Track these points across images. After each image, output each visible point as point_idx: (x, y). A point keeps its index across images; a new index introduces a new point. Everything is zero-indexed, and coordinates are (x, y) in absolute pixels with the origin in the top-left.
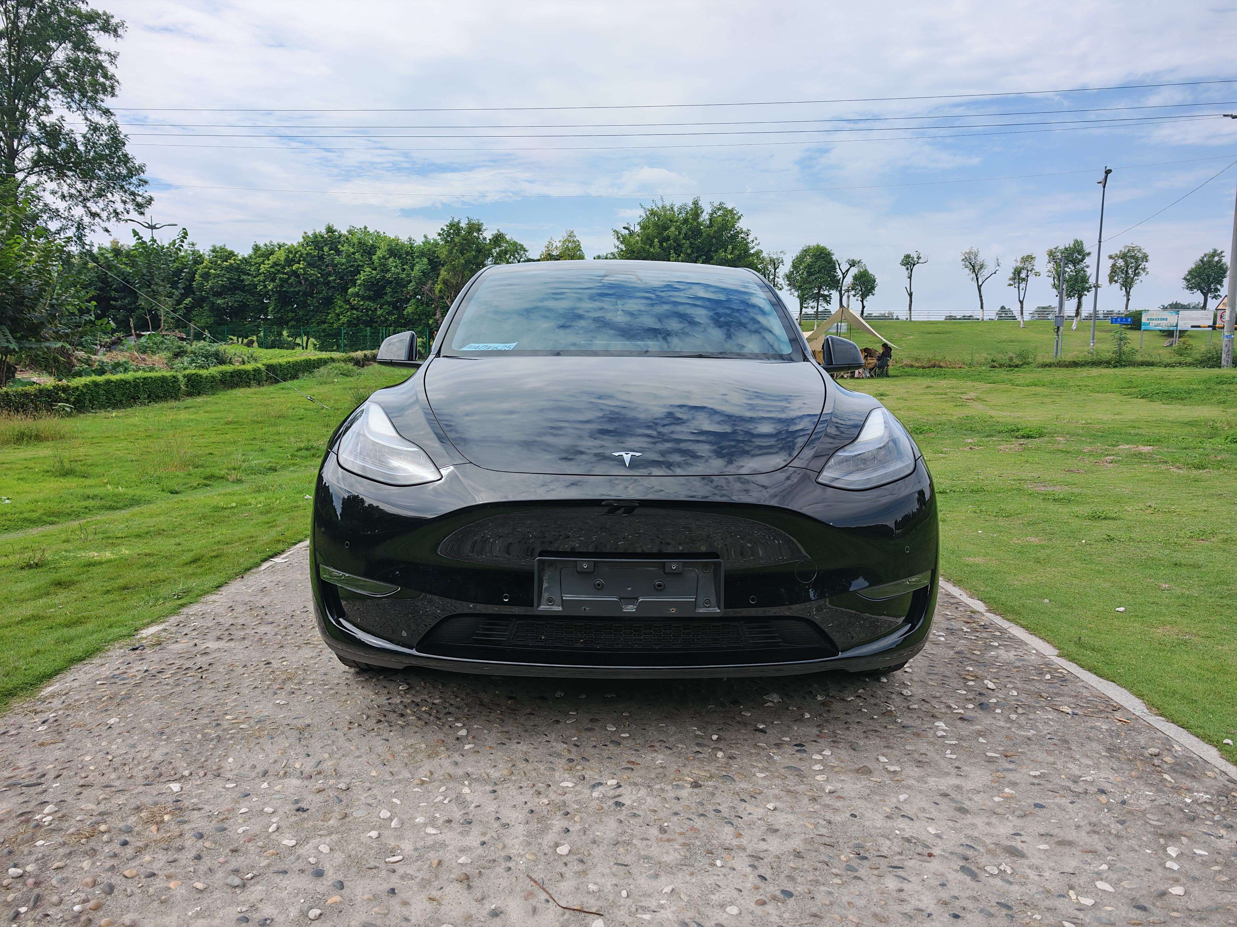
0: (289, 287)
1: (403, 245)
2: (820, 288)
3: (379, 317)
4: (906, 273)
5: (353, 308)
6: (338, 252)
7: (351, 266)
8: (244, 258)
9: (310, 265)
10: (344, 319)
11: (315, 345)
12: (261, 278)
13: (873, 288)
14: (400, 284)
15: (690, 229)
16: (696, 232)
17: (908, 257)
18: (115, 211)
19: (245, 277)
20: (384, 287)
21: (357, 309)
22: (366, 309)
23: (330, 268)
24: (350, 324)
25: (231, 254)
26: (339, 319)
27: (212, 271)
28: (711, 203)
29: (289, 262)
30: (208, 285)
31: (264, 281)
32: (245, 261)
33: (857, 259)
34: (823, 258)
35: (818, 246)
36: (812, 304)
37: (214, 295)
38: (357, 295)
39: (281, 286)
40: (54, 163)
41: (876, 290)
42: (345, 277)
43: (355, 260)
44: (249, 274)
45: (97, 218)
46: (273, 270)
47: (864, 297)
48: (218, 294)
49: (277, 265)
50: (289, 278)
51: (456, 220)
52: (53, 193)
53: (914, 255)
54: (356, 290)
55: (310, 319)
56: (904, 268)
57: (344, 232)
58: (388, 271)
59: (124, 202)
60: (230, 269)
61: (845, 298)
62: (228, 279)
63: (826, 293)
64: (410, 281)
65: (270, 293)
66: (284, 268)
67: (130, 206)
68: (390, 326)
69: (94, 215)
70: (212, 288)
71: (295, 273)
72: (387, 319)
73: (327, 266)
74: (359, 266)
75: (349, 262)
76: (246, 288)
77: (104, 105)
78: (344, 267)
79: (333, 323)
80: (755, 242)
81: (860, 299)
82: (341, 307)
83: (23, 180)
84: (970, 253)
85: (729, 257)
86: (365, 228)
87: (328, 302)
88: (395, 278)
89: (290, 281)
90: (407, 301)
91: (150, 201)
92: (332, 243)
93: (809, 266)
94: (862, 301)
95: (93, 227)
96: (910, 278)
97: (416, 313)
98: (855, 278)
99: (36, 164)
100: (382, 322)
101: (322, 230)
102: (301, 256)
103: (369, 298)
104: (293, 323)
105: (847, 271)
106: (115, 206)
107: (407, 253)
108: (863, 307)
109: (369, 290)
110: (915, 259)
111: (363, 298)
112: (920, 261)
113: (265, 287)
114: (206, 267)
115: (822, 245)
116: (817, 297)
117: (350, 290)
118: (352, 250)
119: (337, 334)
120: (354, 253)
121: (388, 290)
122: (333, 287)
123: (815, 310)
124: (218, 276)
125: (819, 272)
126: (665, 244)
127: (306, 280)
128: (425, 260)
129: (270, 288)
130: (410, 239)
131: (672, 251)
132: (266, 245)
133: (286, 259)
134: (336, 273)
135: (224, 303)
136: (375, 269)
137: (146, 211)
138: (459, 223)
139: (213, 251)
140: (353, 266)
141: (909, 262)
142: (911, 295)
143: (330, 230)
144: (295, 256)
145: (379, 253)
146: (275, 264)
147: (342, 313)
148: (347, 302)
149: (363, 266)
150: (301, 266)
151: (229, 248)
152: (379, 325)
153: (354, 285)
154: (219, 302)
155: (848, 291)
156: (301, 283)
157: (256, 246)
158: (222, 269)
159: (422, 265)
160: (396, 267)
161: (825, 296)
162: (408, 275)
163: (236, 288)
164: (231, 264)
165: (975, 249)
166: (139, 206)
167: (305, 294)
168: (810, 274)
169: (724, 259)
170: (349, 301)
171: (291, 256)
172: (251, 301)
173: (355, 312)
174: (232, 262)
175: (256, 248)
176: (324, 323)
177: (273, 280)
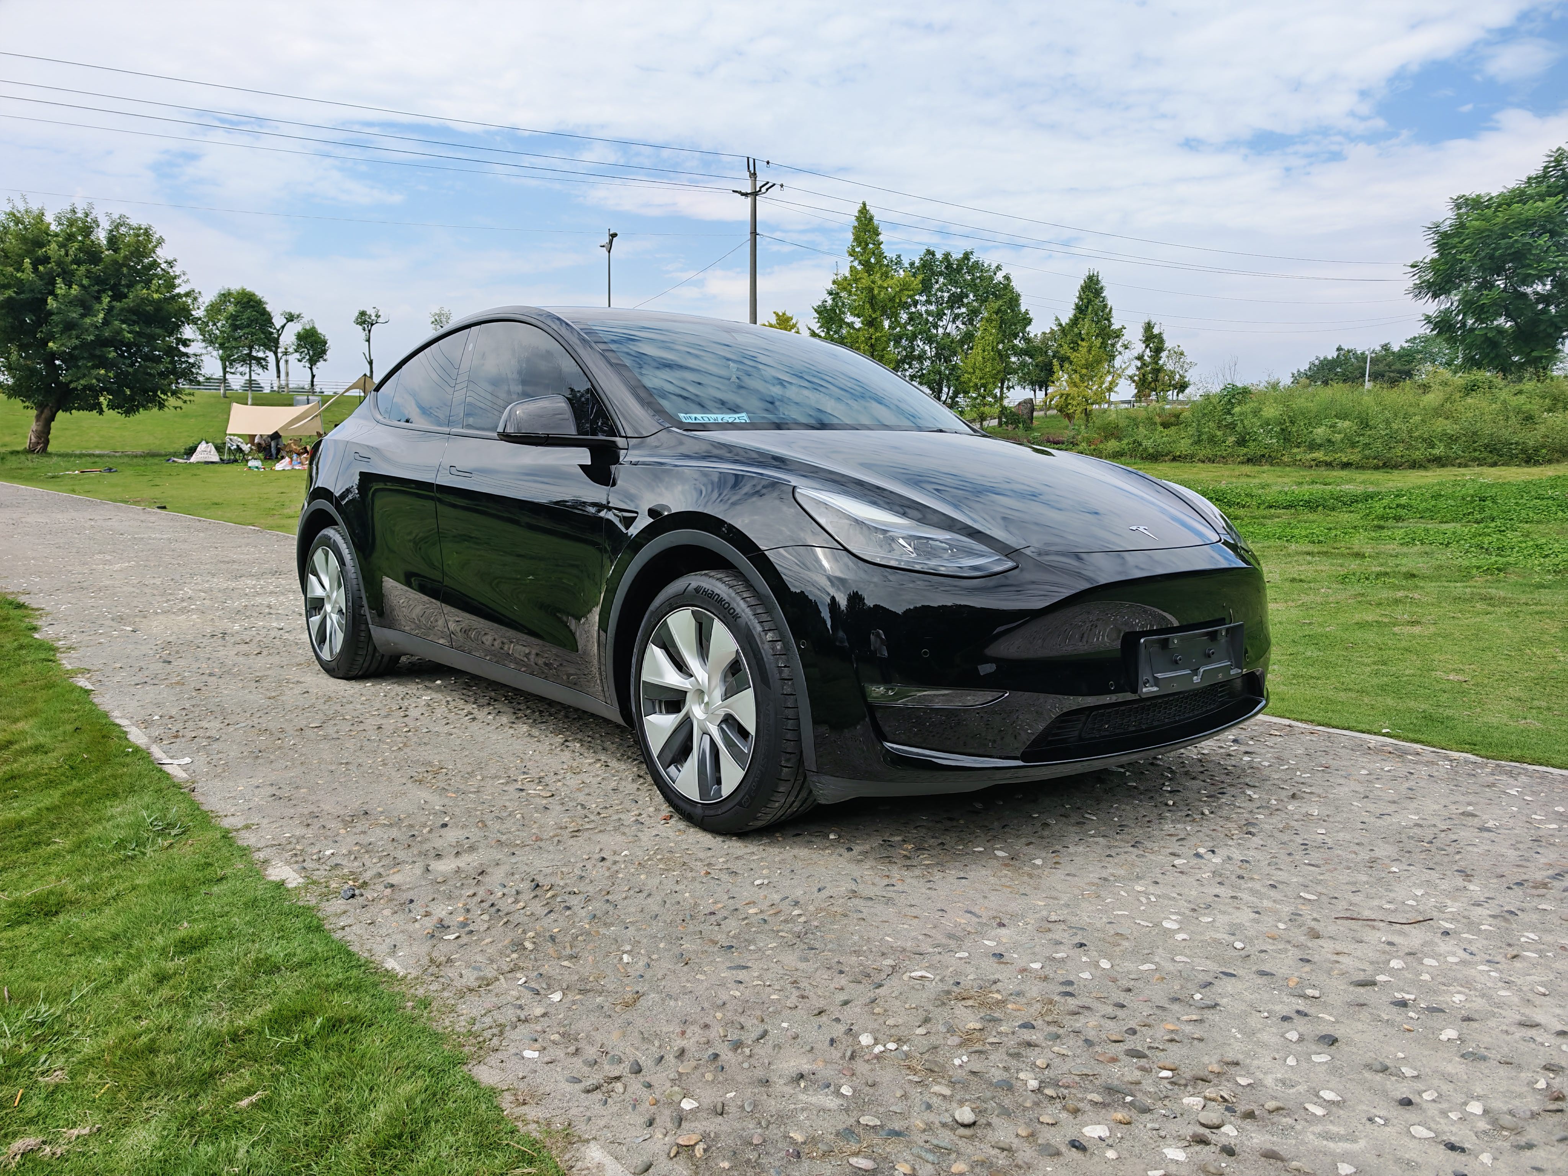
2: (251, 348)
4: (363, 335)
13: (324, 352)
15: (80, 249)
16: (92, 255)
17: (363, 313)
28: (108, 215)
33: (295, 312)
34: (253, 307)
35: (244, 290)
36: (241, 369)
41: (329, 355)
47: (313, 362)
53: (371, 312)
56: (360, 328)
61: (282, 363)
63: (261, 355)
80: (183, 278)
81: (308, 365)
84: (439, 315)
85: (156, 296)
93: (233, 318)
94: (311, 369)
96: (368, 340)
98: (300, 337)
105: (283, 327)
108: (313, 376)
110: (373, 317)
112: (380, 320)
115: (249, 289)
116: (249, 359)
123: (247, 377)
125: (248, 326)
126: (41, 268)
131: (59, 280)
141: (365, 321)
142: (371, 363)
155: (286, 353)
161: (258, 360)
165: (446, 310)
168: (235, 328)
169: (147, 299)
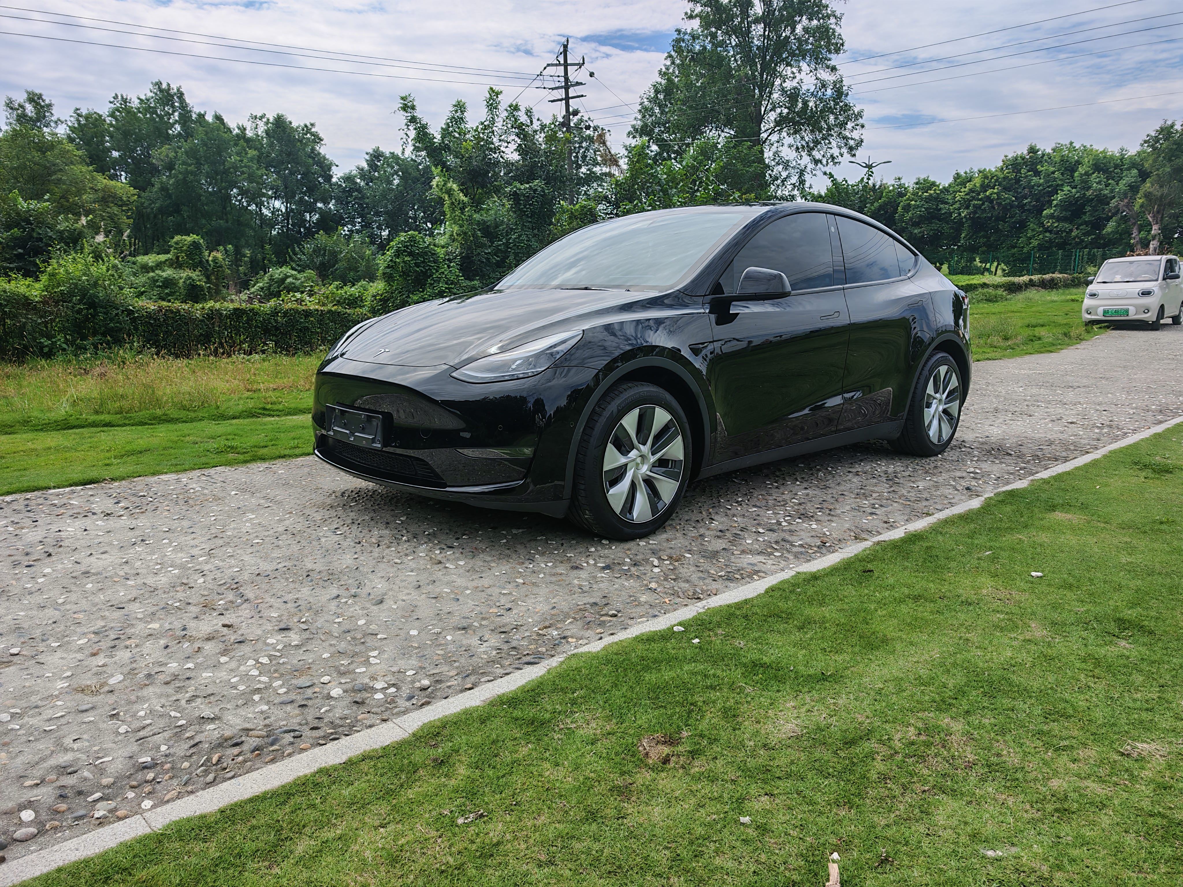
0: (982, 213)
1: (1112, 157)
3: (1074, 239)
5: (1047, 230)
6: (1037, 173)
7: (1048, 187)
8: (944, 188)
9: (1006, 189)
10: (1035, 243)
11: (1004, 270)
12: (957, 206)
14: (1102, 200)
18: (832, 156)
19: (942, 206)
20: (1083, 206)
21: (1051, 232)
22: (1060, 230)
23: (1026, 191)
24: (1041, 247)
25: (933, 184)
26: (1030, 243)
27: (913, 202)
29: (984, 187)
30: (908, 216)
31: (959, 209)
32: (946, 190)
37: (912, 226)
38: (1052, 216)
39: (975, 213)
40: (792, 120)
42: (1042, 199)
43: (1055, 179)
44: (946, 203)
45: (819, 165)
46: (968, 197)
48: (916, 224)
49: (973, 192)
50: (983, 204)
51: (1169, 123)
52: (790, 146)
54: (1052, 211)
55: (1002, 244)
57: (1049, 150)
58: (1089, 188)
59: (840, 148)
60: (928, 199)
62: (926, 209)
64: (1114, 197)
65: (964, 220)
66: (979, 194)
67: (844, 150)
68: (1085, 248)
69: (817, 162)
70: (911, 219)
71: (988, 199)
72: (1083, 241)
73: (1024, 188)
74: (1058, 185)
75: (1047, 182)
76: (943, 216)
77: (832, 63)
78: (1041, 188)
79: (1023, 247)
82: (1033, 230)
83: (767, 139)
86: (1071, 143)
87: (1022, 226)
88: (1096, 196)
89: (983, 207)
90: (1109, 219)
91: (860, 143)
92: (1032, 165)
95: (814, 172)
97: (1117, 232)
99: (778, 123)
100: (1077, 244)
101: (1022, 150)
102: (997, 180)
103: (1065, 219)
104: (984, 248)
106: (832, 151)
107: (1116, 166)
109: (1065, 210)
111: (1059, 219)
113: (960, 214)
114: (908, 199)
117: (1045, 212)
118: (1052, 169)
119: (1026, 259)
120: (1053, 173)
121: (1088, 208)
122: (1029, 210)
124: (918, 207)
127: (999, 204)
128: (1135, 172)
129: (963, 215)
130: (1122, 150)
132: (966, 173)
133: (981, 186)
134: (1031, 194)
135: (920, 233)
136: (1075, 187)
137: (858, 153)
138: (1172, 126)
139: (917, 183)
140: (1052, 185)
143: (1032, 150)
144: (990, 182)
145: (1081, 170)
146: (971, 191)
147: (1034, 236)
148: (1042, 224)
149: (1062, 185)
150: (995, 191)
151: (931, 179)
152: (1073, 248)
153: (1050, 206)
154: (916, 231)
156: (994, 208)
157: (957, 174)
158: (922, 199)
159: (1131, 176)
160: (1099, 183)
162: (1112, 191)
163: (933, 217)
164: (931, 195)
166: (851, 149)
167: (998, 219)
170: (1043, 223)
171: (986, 181)
172: (946, 228)
173: (1048, 234)
174: (932, 192)
175: (957, 176)
176: (1014, 247)
177: (967, 207)
